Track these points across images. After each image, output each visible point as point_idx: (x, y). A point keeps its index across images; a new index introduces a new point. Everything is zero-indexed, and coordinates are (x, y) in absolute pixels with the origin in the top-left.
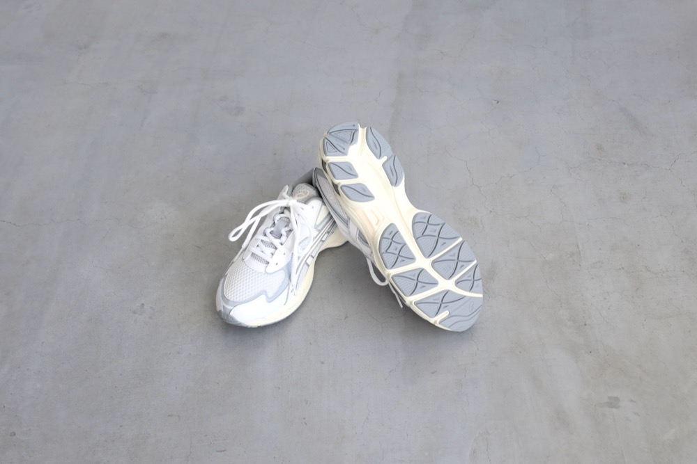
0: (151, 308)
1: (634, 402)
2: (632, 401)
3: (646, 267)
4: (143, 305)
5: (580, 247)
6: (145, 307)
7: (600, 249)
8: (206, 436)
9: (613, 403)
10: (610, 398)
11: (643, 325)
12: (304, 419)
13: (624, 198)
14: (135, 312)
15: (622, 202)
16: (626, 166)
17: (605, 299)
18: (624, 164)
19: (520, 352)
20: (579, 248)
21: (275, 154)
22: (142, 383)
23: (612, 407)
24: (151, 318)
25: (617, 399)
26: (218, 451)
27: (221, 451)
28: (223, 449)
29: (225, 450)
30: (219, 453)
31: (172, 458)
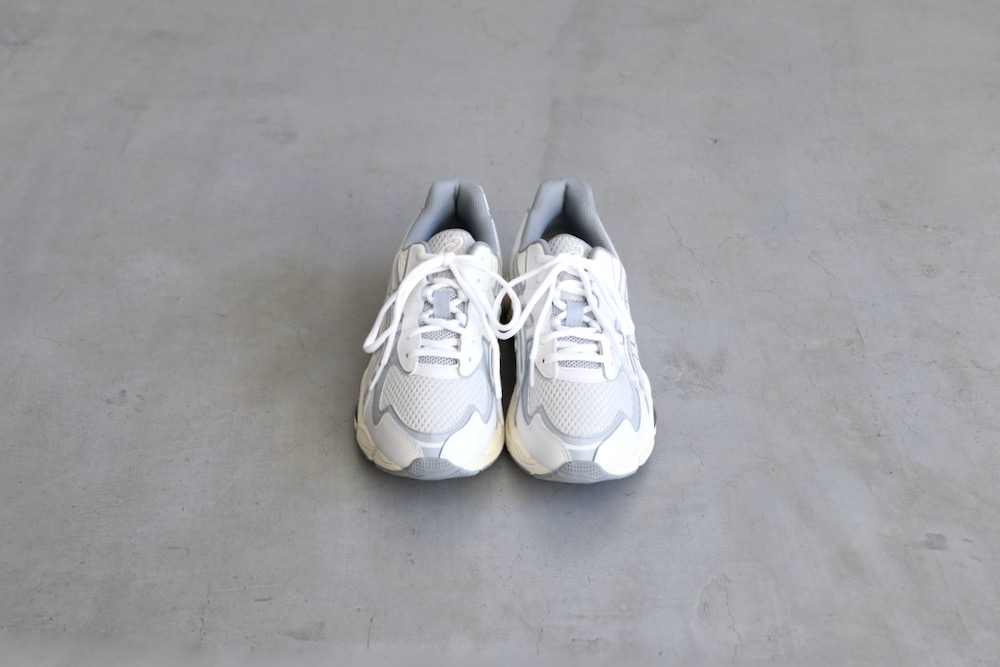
0: (139, 396)
1: (970, 541)
2: (966, 540)
3: (972, 361)
4: (124, 392)
5: (862, 332)
6: (128, 395)
7: (895, 336)
8: (236, 577)
9: (936, 542)
10: (928, 535)
11: (975, 438)
12: (410, 554)
13: (930, 271)
14: (109, 402)
15: (927, 276)
16: (930, 230)
17: (909, 401)
18: (926, 227)
19: (773, 470)
20: (860, 334)
21: (351, 196)
22: (121, 501)
23: (934, 548)
24: (138, 410)
25: (941, 537)
26: (258, 600)
27: (264, 600)
28: (267, 597)
29: (270, 599)
30: (260, 603)
31: (174, 609)
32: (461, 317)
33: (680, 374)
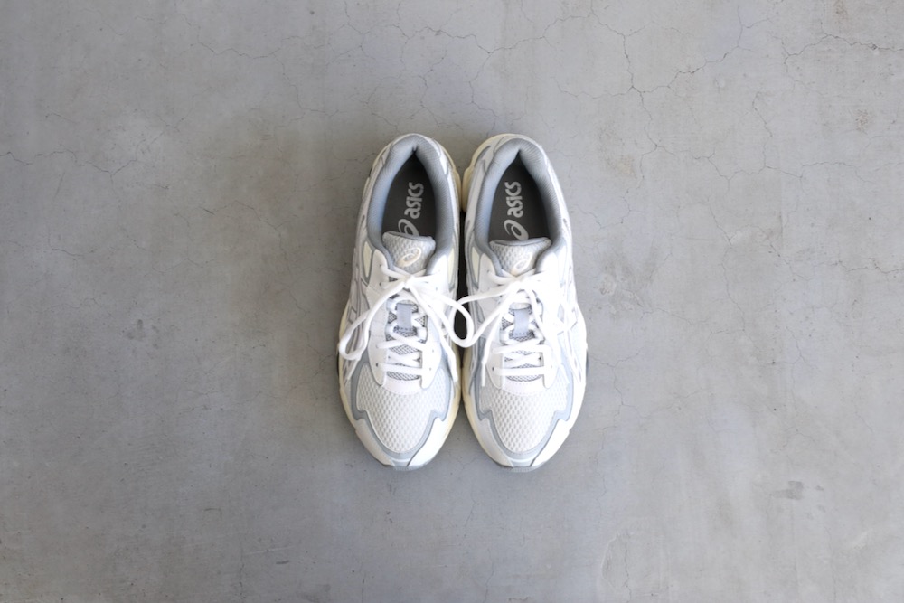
0: (154, 328)
1: (822, 489)
2: (818, 488)
3: (874, 260)
4: (140, 322)
5: (784, 218)
6: (145, 326)
7: (812, 225)
8: (260, 540)
9: (794, 491)
10: (791, 483)
12: (389, 513)
13: (863, 122)
15: (859, 129)
18: (875, 47)
19: (680, 409)
20: (781, 221)
22: (161, 458)
23: (792, 498)
24: (155, 346)
25: (800, 485)
26: (279, 563)
27: (283, 563)
28: (285, 560)
29: (288, 561)
30: (281, 566)
31: (219, 573)
32: (422, 332)
33: (615, 285)
